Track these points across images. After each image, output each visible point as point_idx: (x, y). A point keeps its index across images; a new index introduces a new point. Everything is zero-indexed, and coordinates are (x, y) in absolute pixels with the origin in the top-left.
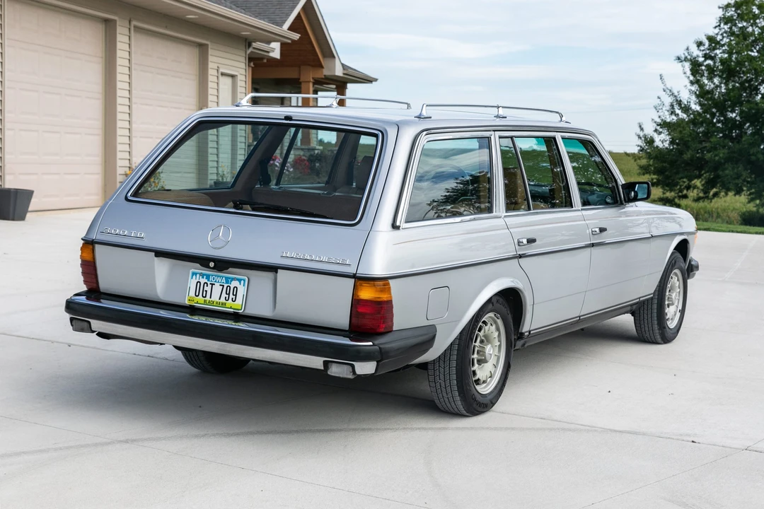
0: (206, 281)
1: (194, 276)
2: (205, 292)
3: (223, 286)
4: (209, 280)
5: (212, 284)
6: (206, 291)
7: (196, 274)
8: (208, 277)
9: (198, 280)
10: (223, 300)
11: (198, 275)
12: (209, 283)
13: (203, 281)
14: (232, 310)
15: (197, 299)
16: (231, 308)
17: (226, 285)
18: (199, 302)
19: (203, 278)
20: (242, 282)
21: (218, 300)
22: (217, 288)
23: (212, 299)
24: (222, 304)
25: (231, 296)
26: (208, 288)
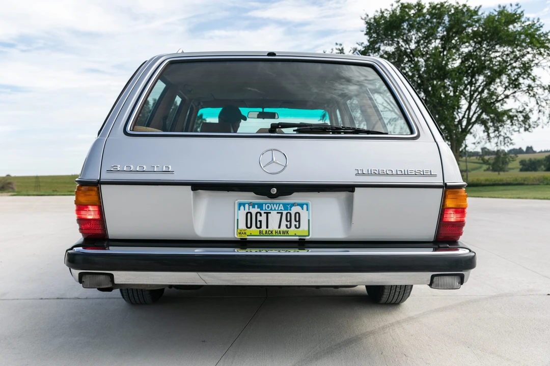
0: (259, 210)
1: (242, 207)
2: (258, 223)
3: (282, 213)
4: (262, 209)
5: (267, 213)
6: (260, 221)
7: (244, 205)
8: (260, 206)
9: (247, 210)
10: (283, 228)
11: (247, 206)
12: (262, 212)
13: (254, 211)
14: (298, 238)
15: (249, 231)
16: (295, 235)
17: (285, 212)
18: (253, 234)
19: (254, 207)
20: (305, 207)
21: (276, 228)
22: (274, 218)
23: (270, 228)
24: (284, 232)
25: (293, 223)
26: (263, 218)
